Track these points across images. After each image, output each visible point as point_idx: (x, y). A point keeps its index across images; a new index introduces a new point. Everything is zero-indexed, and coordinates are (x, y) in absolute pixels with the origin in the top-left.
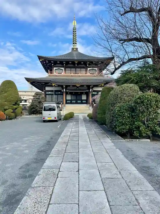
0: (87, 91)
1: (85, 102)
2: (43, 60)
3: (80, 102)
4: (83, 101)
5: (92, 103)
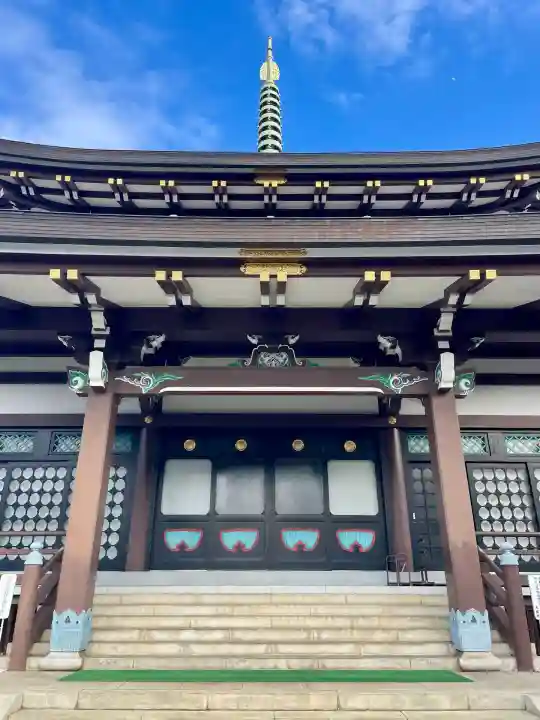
0: (396, 383)
1: (365, 540)
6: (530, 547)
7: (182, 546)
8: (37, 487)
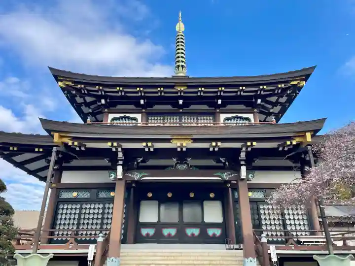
0: (226, 176)
1: (218, 232)
2: (70, 83)
3: (196, 232)
4: (211, 232)
5: (257, 241)
6: (281, 235)
7: (148, 234)
8: (92, 211)
